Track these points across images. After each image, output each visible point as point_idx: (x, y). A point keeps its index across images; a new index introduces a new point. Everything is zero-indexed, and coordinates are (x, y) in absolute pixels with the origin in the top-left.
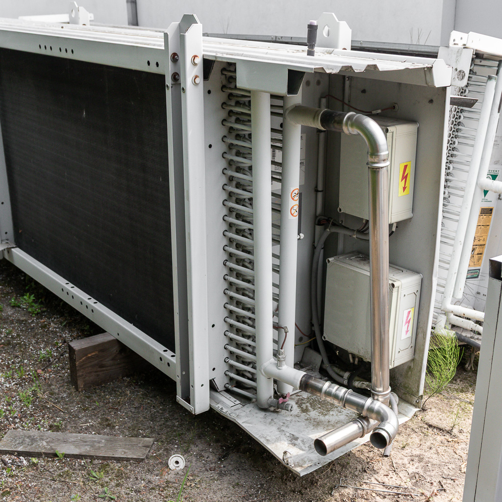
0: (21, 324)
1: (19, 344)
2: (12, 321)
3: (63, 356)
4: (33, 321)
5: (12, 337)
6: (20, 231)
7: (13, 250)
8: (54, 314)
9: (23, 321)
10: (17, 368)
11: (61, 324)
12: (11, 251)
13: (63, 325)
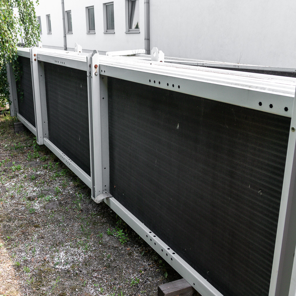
0: (115, 249)
1: (116, 267)
2: (109, 246)
3: (146, 283)
4: (122, 248)
5: (111, 261)
6: (115, 187)
7: (110, 198)
8: (134, 244)
9: (116, 247)
10: (117, 289)
11: (141, 254)
12: (109, 199)
13: (142, 254)
